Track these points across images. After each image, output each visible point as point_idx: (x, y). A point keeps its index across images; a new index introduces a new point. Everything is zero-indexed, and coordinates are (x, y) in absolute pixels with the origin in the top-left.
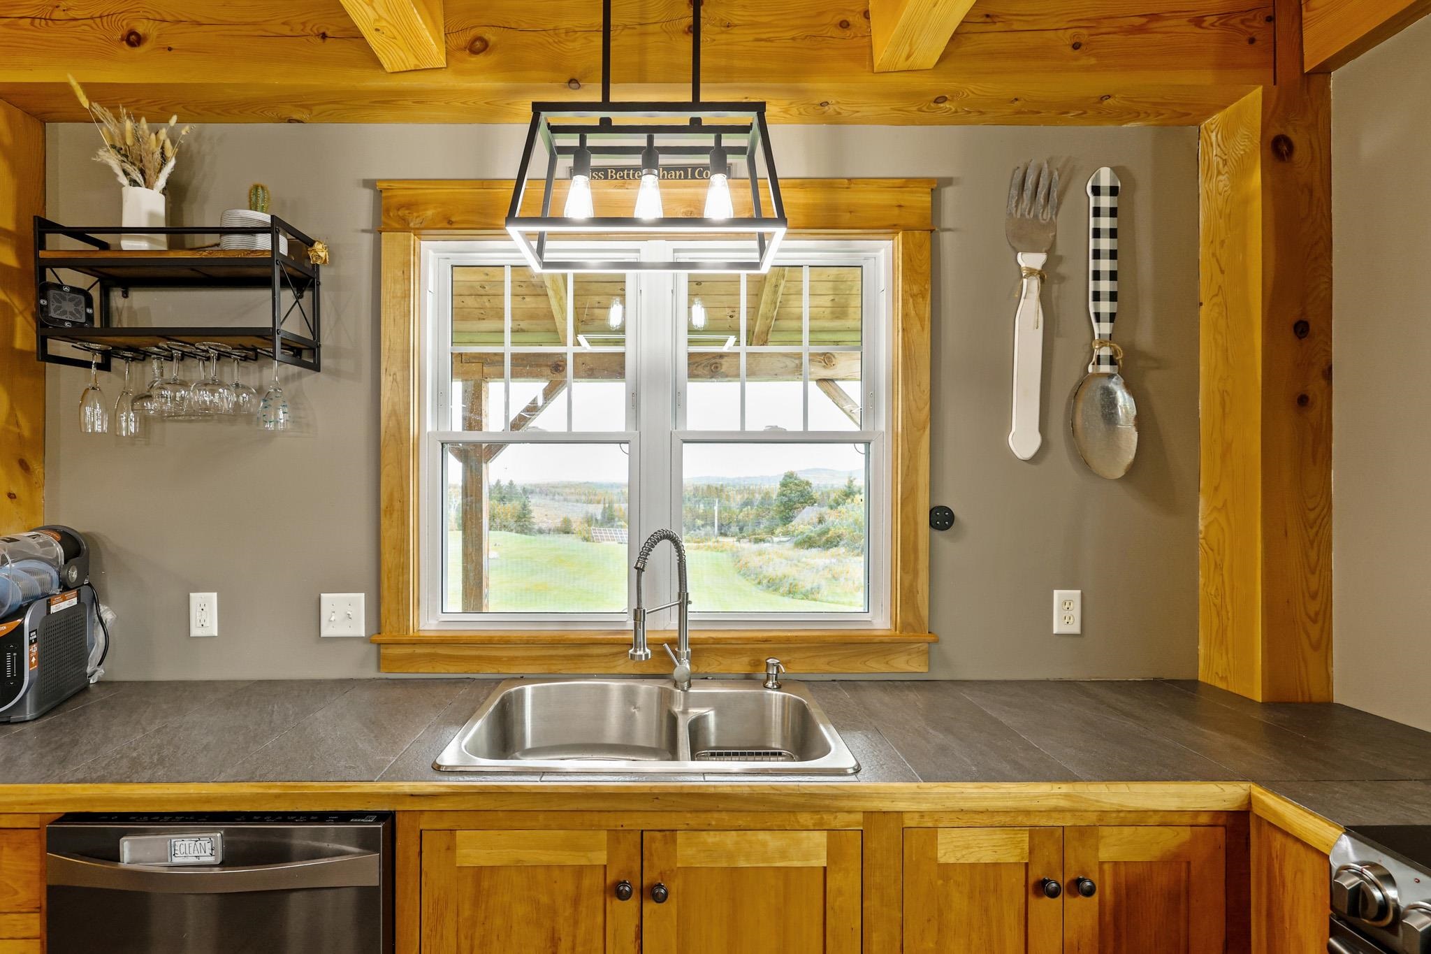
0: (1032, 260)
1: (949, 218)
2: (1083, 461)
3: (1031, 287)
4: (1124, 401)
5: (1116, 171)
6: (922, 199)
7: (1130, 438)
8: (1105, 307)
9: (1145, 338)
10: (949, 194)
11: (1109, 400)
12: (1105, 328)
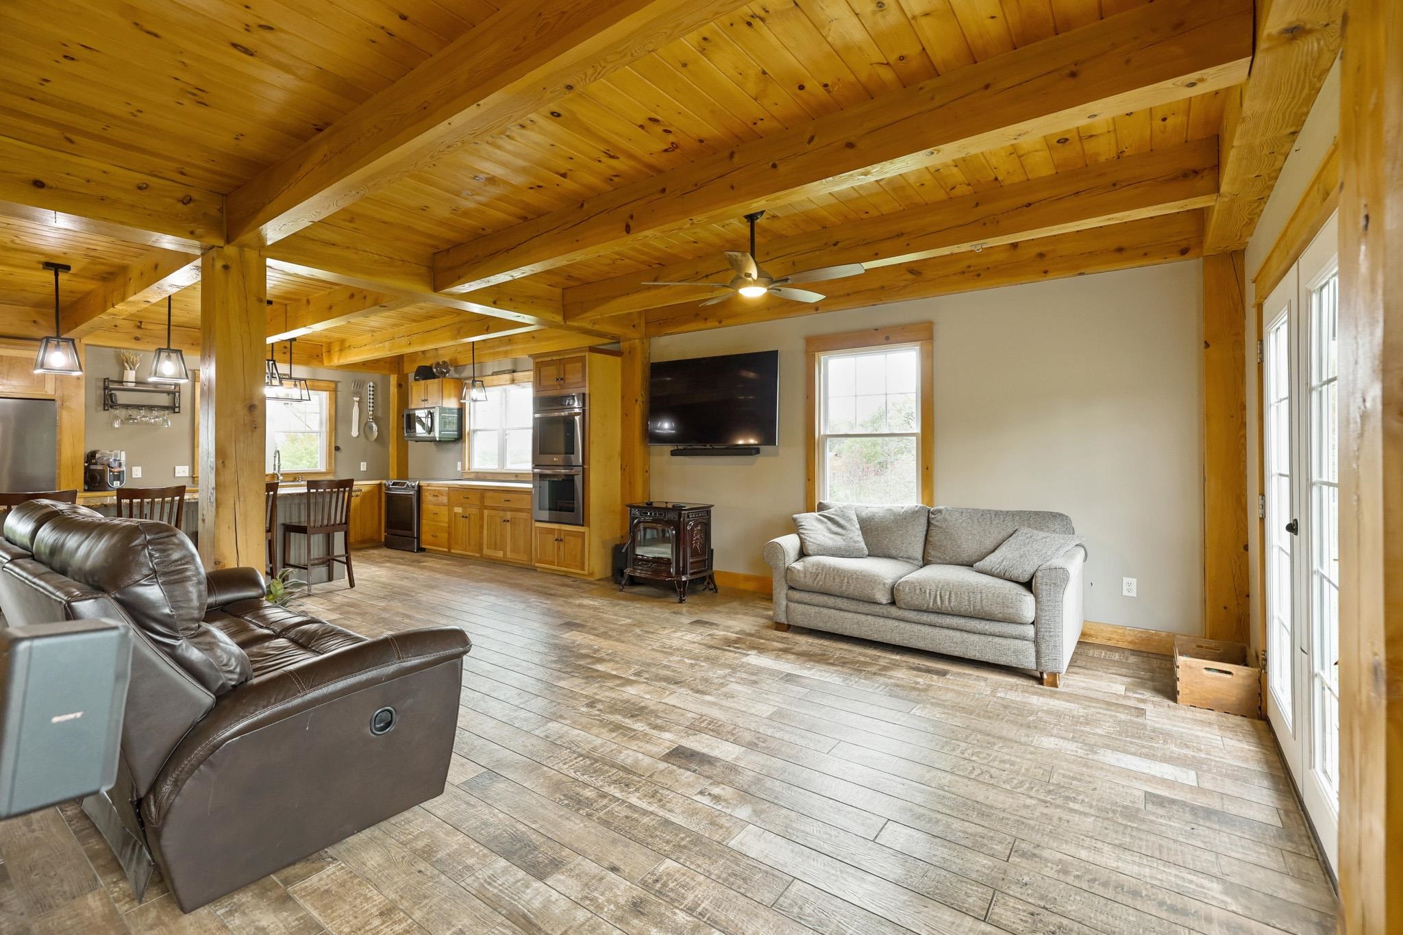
0: (357, 399)
1: (339, 389)
2: (367, 437)
3: (356, 404)
4: (374, 426)
5: (374, 383)
6: (333, 385)
7: (376, 434)
8: (371, 409)
9: (379, 414)
10: (339, 385)
11: (371, 428)
12: (371, 413)
